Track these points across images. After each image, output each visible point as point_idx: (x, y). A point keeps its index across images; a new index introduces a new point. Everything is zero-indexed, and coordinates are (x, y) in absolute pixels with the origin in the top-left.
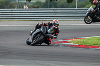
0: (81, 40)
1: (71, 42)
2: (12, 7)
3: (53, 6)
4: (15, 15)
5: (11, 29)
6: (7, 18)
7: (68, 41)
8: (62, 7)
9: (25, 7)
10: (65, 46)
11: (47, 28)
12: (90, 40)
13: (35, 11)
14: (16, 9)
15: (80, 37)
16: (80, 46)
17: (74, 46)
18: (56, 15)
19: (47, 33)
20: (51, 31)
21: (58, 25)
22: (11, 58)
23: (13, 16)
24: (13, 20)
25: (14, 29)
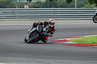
0: (80, 39)
1: (70, 41)
2: (13, 6)
3: (53, 6)
4: (16, 15)
5: (12, 28)
6: (8, 17)
7: (68, 39)
8: (62, 6)
9: (25, 7)
10: (65, 44)
11: (42, 27)
12: (89, 38)
13: (36, 11)
14: (17, 9)
15: (79, 36)
16: (79, 45)
17: (73, 44)
18: (56, 15)
19: (42, 31)
20: (47, 29)
21: (54, 23)
22: (12, 56)
23: (14, 15)
24: (14, 19)
25: (15, 28)
